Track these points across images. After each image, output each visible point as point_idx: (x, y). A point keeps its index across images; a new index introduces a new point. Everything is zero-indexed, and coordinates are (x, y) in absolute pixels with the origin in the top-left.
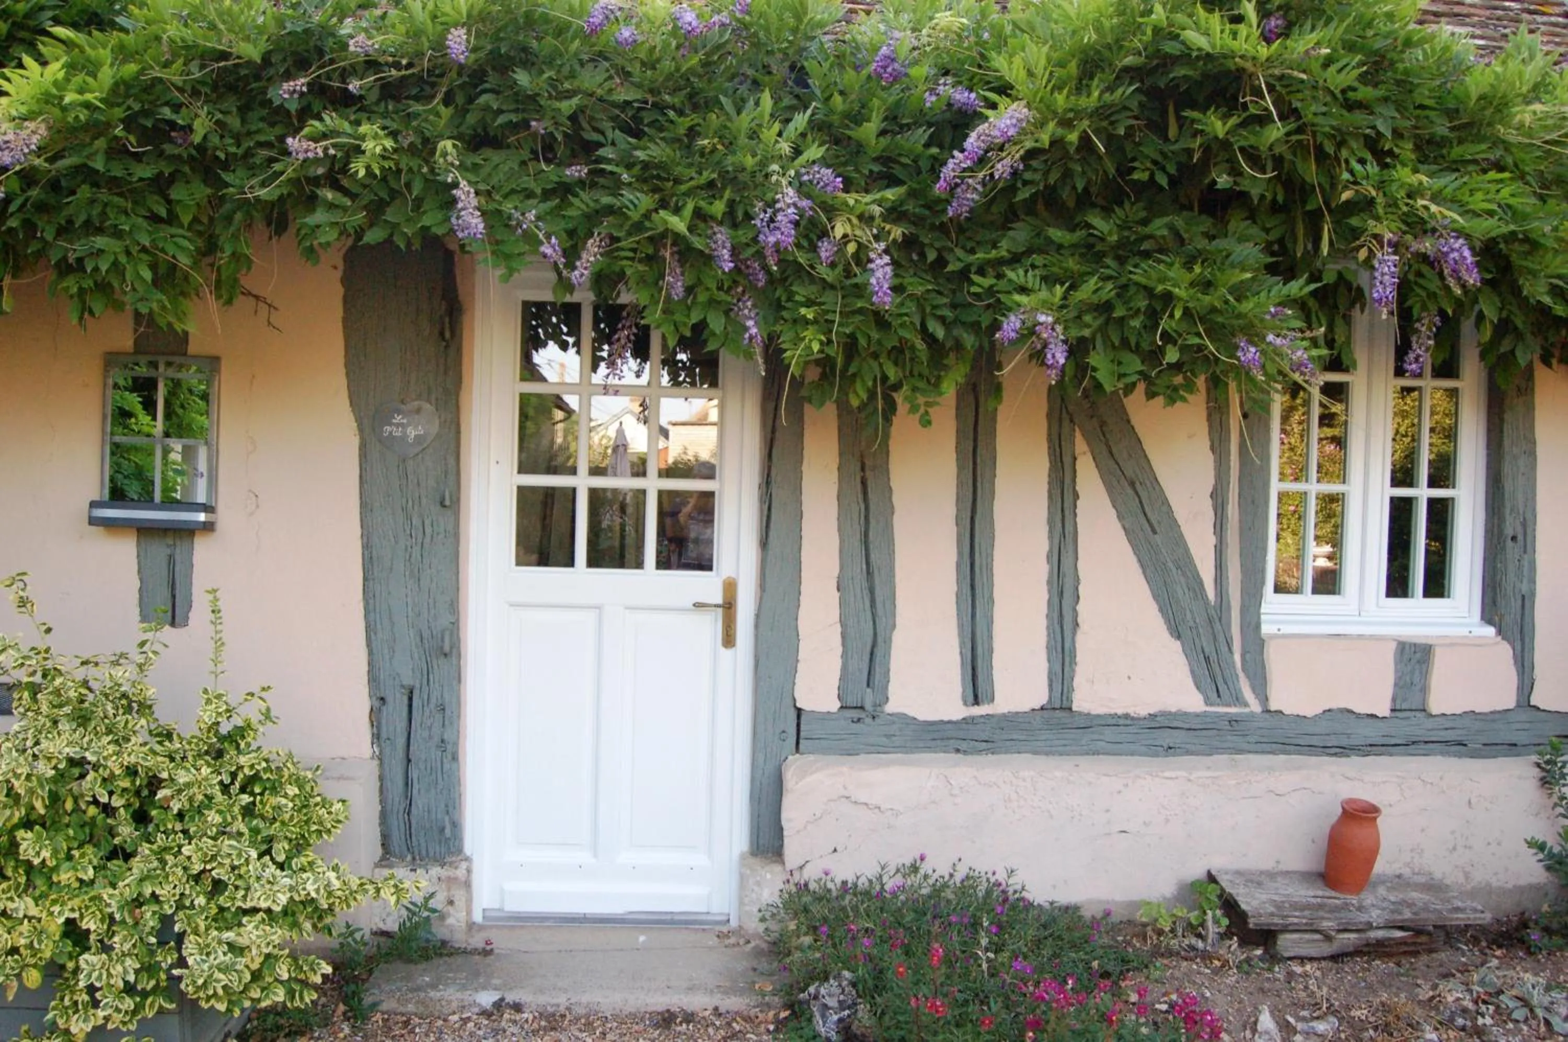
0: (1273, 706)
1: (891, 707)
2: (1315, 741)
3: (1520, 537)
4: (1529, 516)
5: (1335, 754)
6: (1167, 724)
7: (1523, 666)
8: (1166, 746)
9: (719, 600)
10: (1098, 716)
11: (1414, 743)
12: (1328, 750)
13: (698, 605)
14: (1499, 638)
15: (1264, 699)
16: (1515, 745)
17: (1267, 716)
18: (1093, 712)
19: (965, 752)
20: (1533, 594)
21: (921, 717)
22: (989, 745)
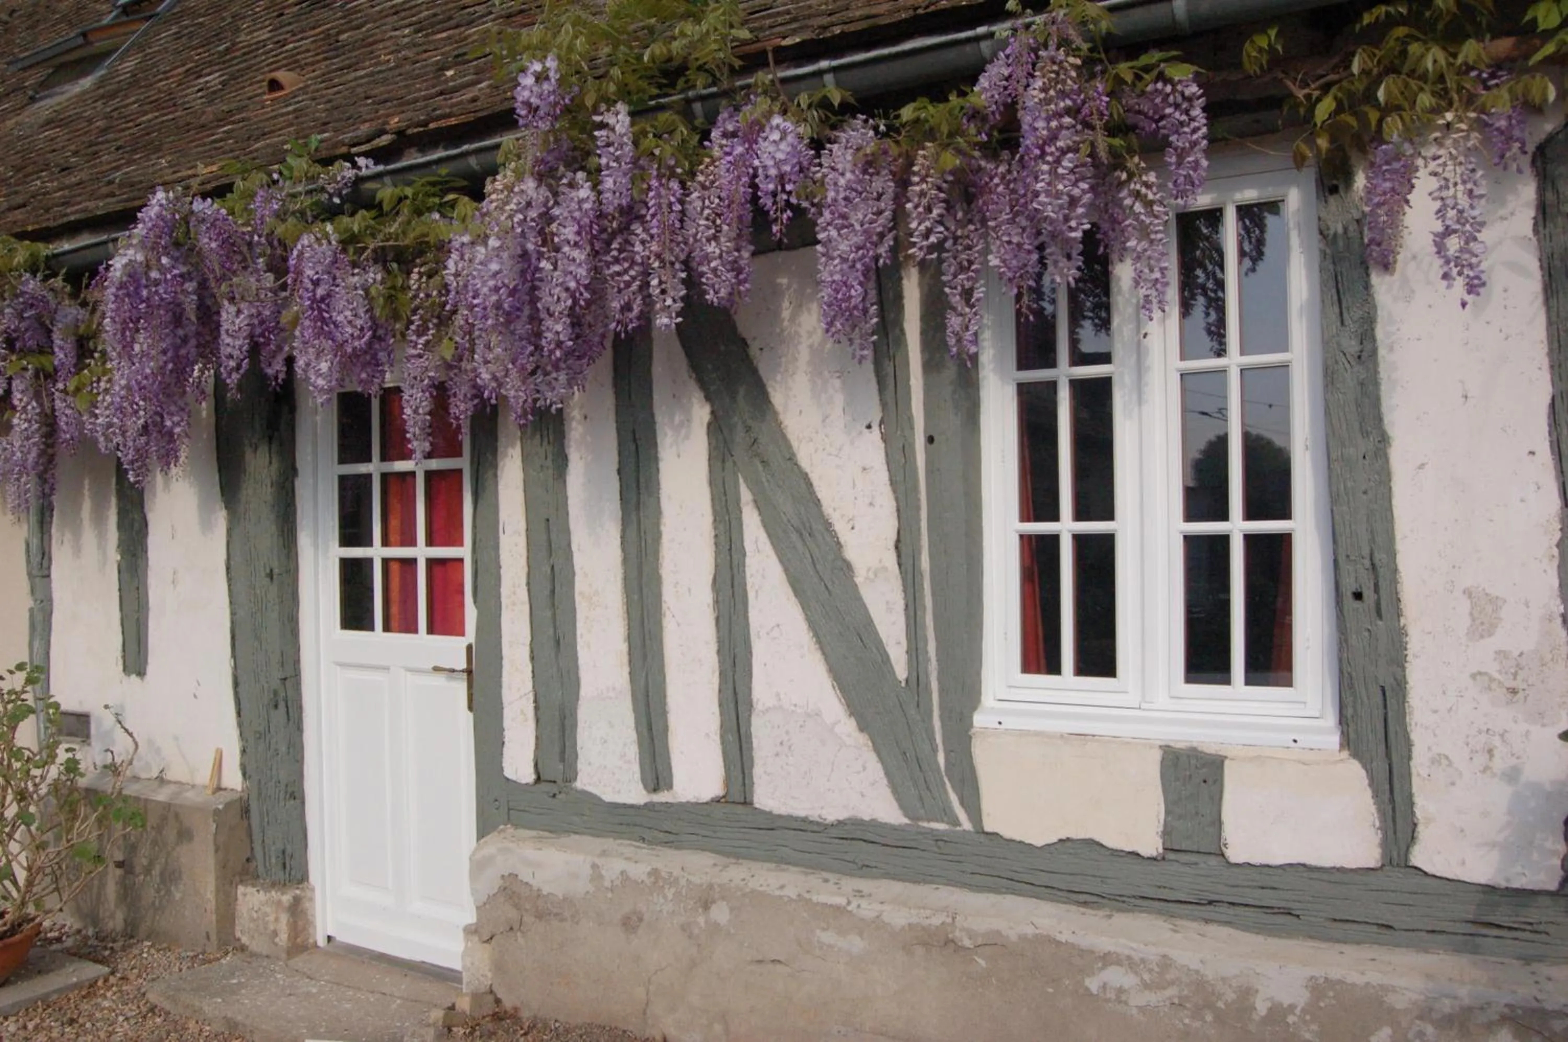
0: (988, 828)
1: (579, 784)
2: (1055, 881)
3: (1368, 594)
4: (1379, 556)
5: (1085, 904)
6: (858, 834)
7: (1392, 800)
8: (860, 864)
9: (463, 665)
10: (780, 817)
11: (1211, 903)
12: (1074, 896)
13: (436, 669)
14: (1345, 754)
15: (975, 813)
16: (1389, 927)
17: (982, 838)
18: (776, 812)
19: (650, 843)
20: (1401, 685)
21: (608, 797)
22: (671, 838)
